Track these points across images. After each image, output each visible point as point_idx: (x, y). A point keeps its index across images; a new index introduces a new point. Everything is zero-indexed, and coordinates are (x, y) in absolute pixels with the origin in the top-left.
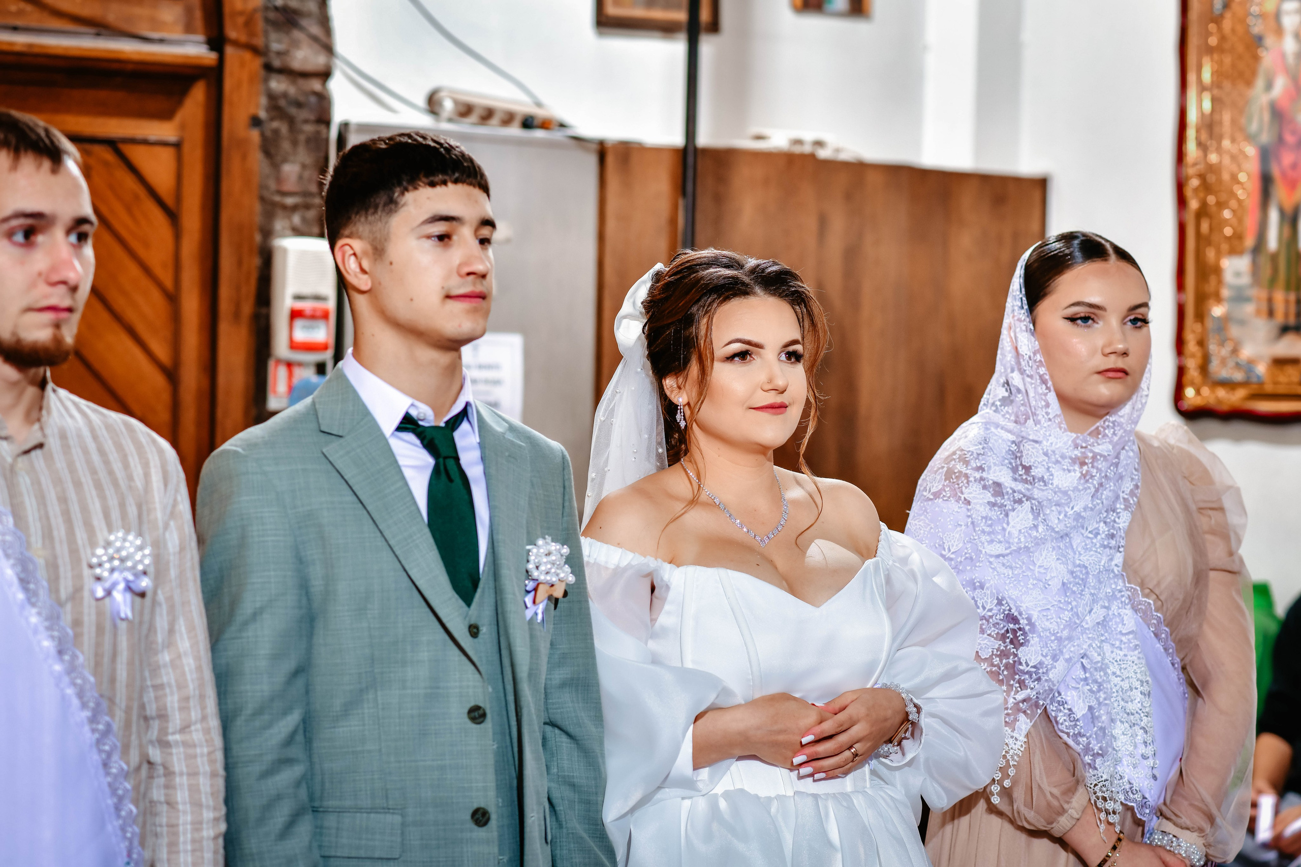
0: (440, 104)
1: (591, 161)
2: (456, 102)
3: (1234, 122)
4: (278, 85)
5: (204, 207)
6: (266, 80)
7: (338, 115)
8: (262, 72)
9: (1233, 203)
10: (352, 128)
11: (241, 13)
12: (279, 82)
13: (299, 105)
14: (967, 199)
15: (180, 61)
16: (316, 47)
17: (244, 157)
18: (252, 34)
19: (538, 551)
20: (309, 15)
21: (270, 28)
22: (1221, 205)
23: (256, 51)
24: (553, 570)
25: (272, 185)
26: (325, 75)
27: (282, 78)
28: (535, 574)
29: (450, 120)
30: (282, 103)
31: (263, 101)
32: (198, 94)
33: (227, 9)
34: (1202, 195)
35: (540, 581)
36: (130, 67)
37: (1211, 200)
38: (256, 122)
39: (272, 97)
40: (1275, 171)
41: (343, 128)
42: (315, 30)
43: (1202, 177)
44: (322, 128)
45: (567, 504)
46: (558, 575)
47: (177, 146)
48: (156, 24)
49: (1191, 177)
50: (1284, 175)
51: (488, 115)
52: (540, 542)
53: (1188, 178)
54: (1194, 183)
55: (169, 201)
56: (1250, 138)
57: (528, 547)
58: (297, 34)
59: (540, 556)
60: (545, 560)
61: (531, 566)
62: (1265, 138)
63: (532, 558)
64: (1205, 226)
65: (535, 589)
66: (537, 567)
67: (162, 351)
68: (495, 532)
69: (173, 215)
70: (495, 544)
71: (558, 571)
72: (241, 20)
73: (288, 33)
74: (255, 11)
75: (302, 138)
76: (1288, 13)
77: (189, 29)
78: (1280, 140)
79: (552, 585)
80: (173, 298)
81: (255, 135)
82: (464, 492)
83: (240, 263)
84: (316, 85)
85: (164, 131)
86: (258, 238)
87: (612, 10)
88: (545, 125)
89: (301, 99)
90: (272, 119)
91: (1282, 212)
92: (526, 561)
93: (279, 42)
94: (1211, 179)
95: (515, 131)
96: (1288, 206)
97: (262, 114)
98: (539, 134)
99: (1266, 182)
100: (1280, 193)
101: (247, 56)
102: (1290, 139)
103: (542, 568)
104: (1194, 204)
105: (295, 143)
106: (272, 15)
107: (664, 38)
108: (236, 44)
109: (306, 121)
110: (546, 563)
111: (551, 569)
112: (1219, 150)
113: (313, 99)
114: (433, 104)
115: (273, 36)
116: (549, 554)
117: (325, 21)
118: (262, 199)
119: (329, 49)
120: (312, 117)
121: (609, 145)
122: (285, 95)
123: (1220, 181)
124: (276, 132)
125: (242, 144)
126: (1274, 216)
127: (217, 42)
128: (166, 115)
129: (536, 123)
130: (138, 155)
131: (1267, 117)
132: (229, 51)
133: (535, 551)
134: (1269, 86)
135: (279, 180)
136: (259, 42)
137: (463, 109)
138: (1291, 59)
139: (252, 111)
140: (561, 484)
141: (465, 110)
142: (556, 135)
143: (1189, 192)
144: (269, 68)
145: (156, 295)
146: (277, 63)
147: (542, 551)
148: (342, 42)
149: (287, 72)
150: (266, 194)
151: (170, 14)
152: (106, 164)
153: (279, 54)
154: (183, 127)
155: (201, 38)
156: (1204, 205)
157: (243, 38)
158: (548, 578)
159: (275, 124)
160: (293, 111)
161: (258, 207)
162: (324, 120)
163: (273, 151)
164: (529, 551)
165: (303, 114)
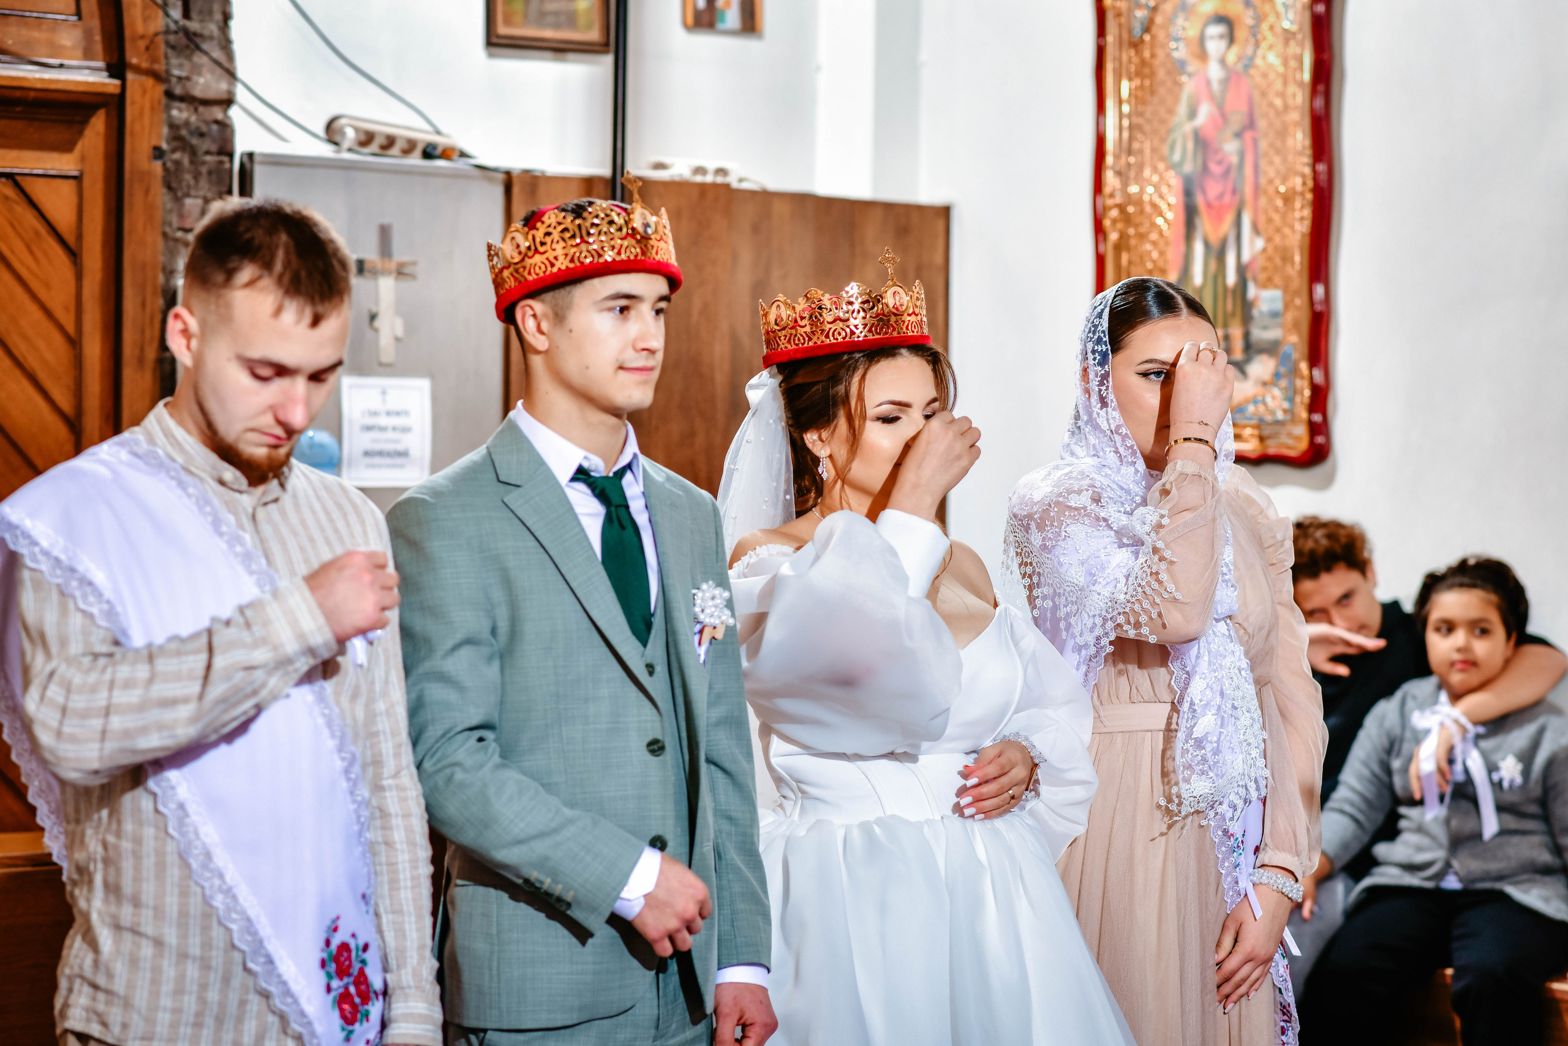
0: (343, 134)
1: (498, 192)
2: (357, 130)
3: (1154, 150)
4: (180, 113)
5: (105, 244)
6: (168, 108)
7: (241, 146)
8: (164, 100)
9: (1154, 236)
10: (257, 159)
11: (142, 37)
12: (180, 110)
13: (202, 135)
14: (871, 229)
15: (81, 89)
16: (219, 71)
17: (147, 191)
18: (154, 60)
19: (704, 595)
20: (211, 38)
21: (170, 52)
22: (1142, 237)
23: (157, 77)
24: (716, 613)
25: (175, 220)
26: (228, 102)
27: (183, 105)
28: (702, 617)
29: (350, 150)
30: (184, 132)
31: (165, 130)
32: (98, 124)
33: (128, 33)
34: (1119, 226)
35: (704, 624)
36: (32, 94)
37: (1131, 231)
38: (158, 153)
39: (173, 126)
40: (1200, 200)
41: (246, 159)
42: (217, 54)
43: (1122, 208)
44: (226, 159)
45: (720, 550)
46: (720, 618)
47: (78, 179)
48: (56, 50)
49: (1111, 208)
50: (1209, 206)
51: (390, 142)
52: (704, 586)
53: (1106, 209)
54: (1114, 213)
55: (71, 239)
56: (1172, 166)
57: (694, 591)
58: (200, 59)
59: (706, 600)
60: (710, 603)
61: (697, 609)
62: (1188, 168)
63: (698, 602)
64: (1125, 258)
65: (701, 632)
66: (703, 611)
67: (65, 402)
68: (664, 577)
69: (74, 254)
70: (666, 588)
71: (721, 614)
72: (142, 44)
73: (189, 58)
74: (156, 34)
75: (204, 170)
76: (1212, 38)
77: (88, 55)
78: (1205, 168)
79: (715, 628)
80: (75, 342)
81: (157, 166)
82: (635, 539)
83: (143, 305)
84: (217, 113)
85: (64, 163)
86: (161, 279)
87: (502, 30)
88: (446, 154)
89: (204, 129)
90: (174, 151)
91: (1207, 244)
92: (692, 604)
93: (180, 66)
94: (1131, 209)
95: (415, 160)
96: (1214, 240)
97: (165, 146)
98: (441, 163)
99: (1190, 214)
100: (1204, 224)
101: (150, 82)
102: (1215, 168)
103: (708, 611)
104: (1113, 236)
105: (197, 176)
106: (172, 38)
107: (556, 60)
108: (138, 70)
109: (208, 153)
110: (711, 606)
111: (714, 612)
112: (1139, 179)
113: (215, 127)
114: (332, 132)
115: (174, 61)
116: (713, 598)
117: (226, 44)
118: (165, 235)
119: (231, 74)
120: (214, 148)
121: (515, 173)
122: (187, 123)
123: (1142, 212)
124: (177, 163)
125: (145, 176)
126: (1199, 248)
127: (117, 68)
128: (66, 147)
129: (438, 152)
130: (39, 191)
131: (1190, 145)
132: (130, 76)
133: (700, 594)
134: (1192, 114)
135: (181, 216)
136: (160, 67)
137: (363, 138)
138: (1216, 86)
139: (154, 142)
140: (714, 531)
141: (366, 139)
142: (460, 164)
143: (1107, 223)
144: (169, 95)
145: (58, 339)
146: (178, 90)
147: (707, 594)
148: (243, 67)
149: (188, 99)
150: (168, 230)
151: (69, 38)
152: (7, 198)
153: (180, 78)
154: (83, 159)
155: (101, 64)
156: (1123, 236)
157: (145, 65)
158: (712, 621)
159: (177, 156)
160: (194, 141)
161: (160, 243)
162: (227, 152)
163: (174, 185)
164: (694, 595)
165: (205, 145)
